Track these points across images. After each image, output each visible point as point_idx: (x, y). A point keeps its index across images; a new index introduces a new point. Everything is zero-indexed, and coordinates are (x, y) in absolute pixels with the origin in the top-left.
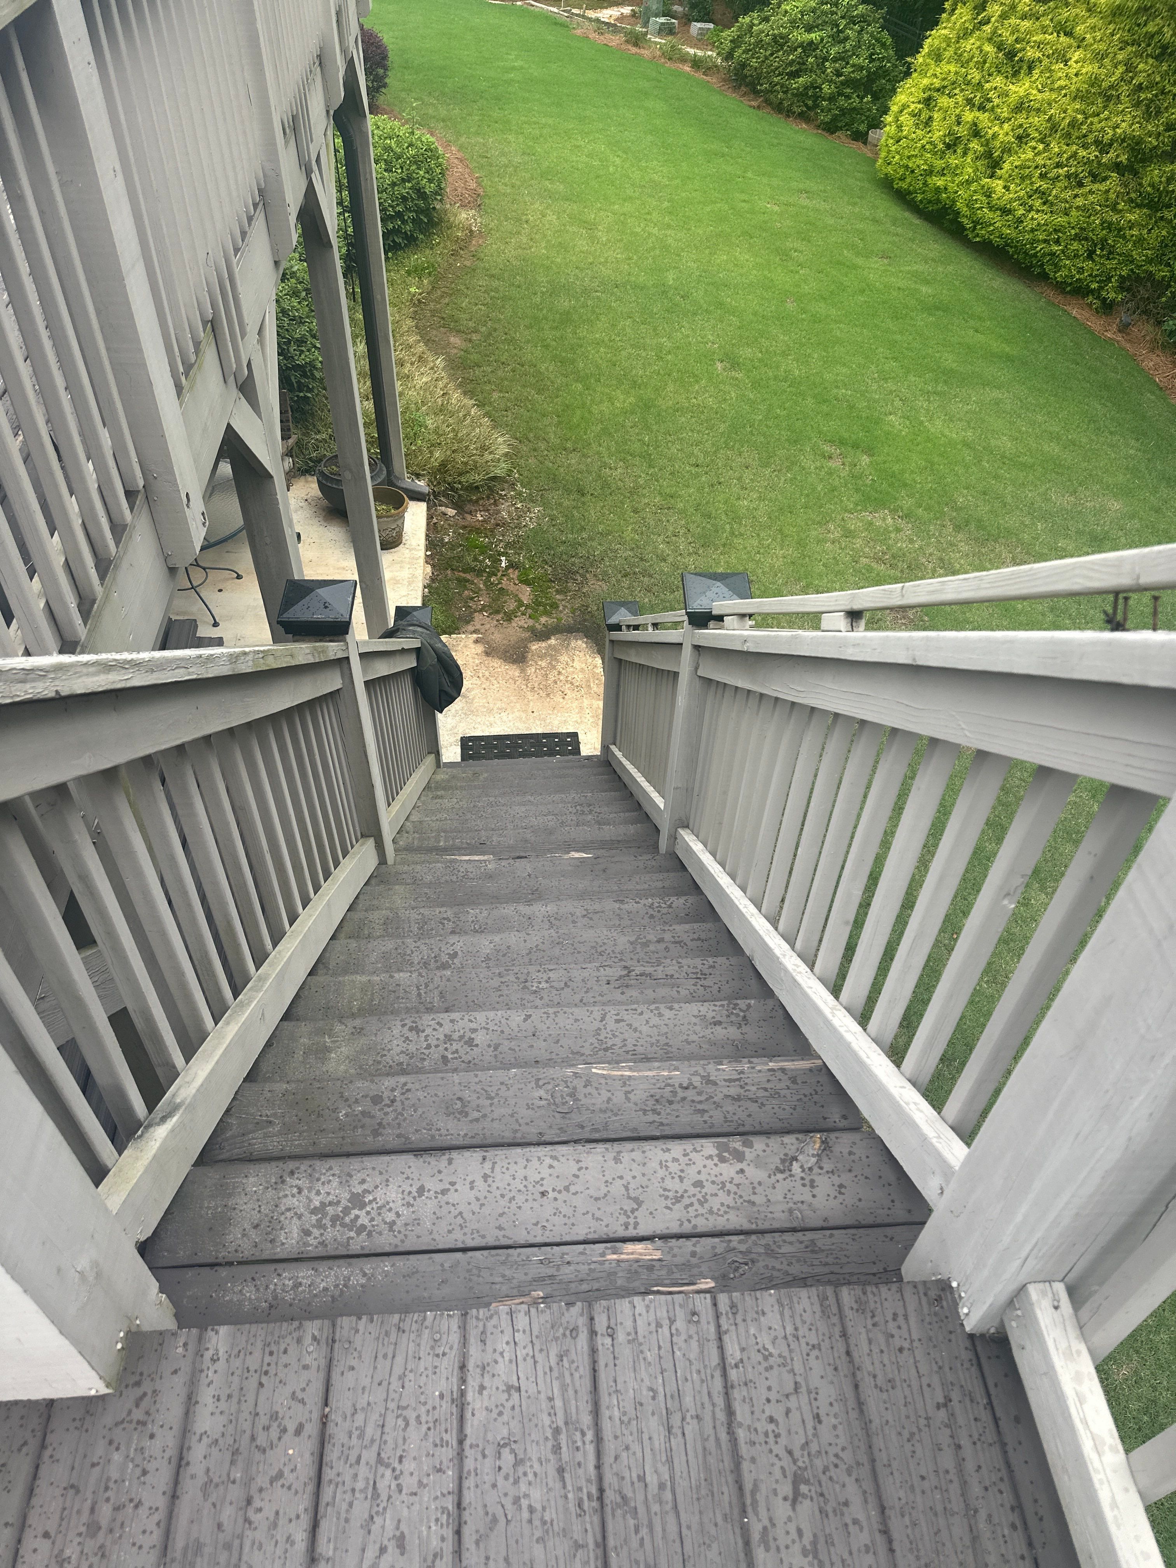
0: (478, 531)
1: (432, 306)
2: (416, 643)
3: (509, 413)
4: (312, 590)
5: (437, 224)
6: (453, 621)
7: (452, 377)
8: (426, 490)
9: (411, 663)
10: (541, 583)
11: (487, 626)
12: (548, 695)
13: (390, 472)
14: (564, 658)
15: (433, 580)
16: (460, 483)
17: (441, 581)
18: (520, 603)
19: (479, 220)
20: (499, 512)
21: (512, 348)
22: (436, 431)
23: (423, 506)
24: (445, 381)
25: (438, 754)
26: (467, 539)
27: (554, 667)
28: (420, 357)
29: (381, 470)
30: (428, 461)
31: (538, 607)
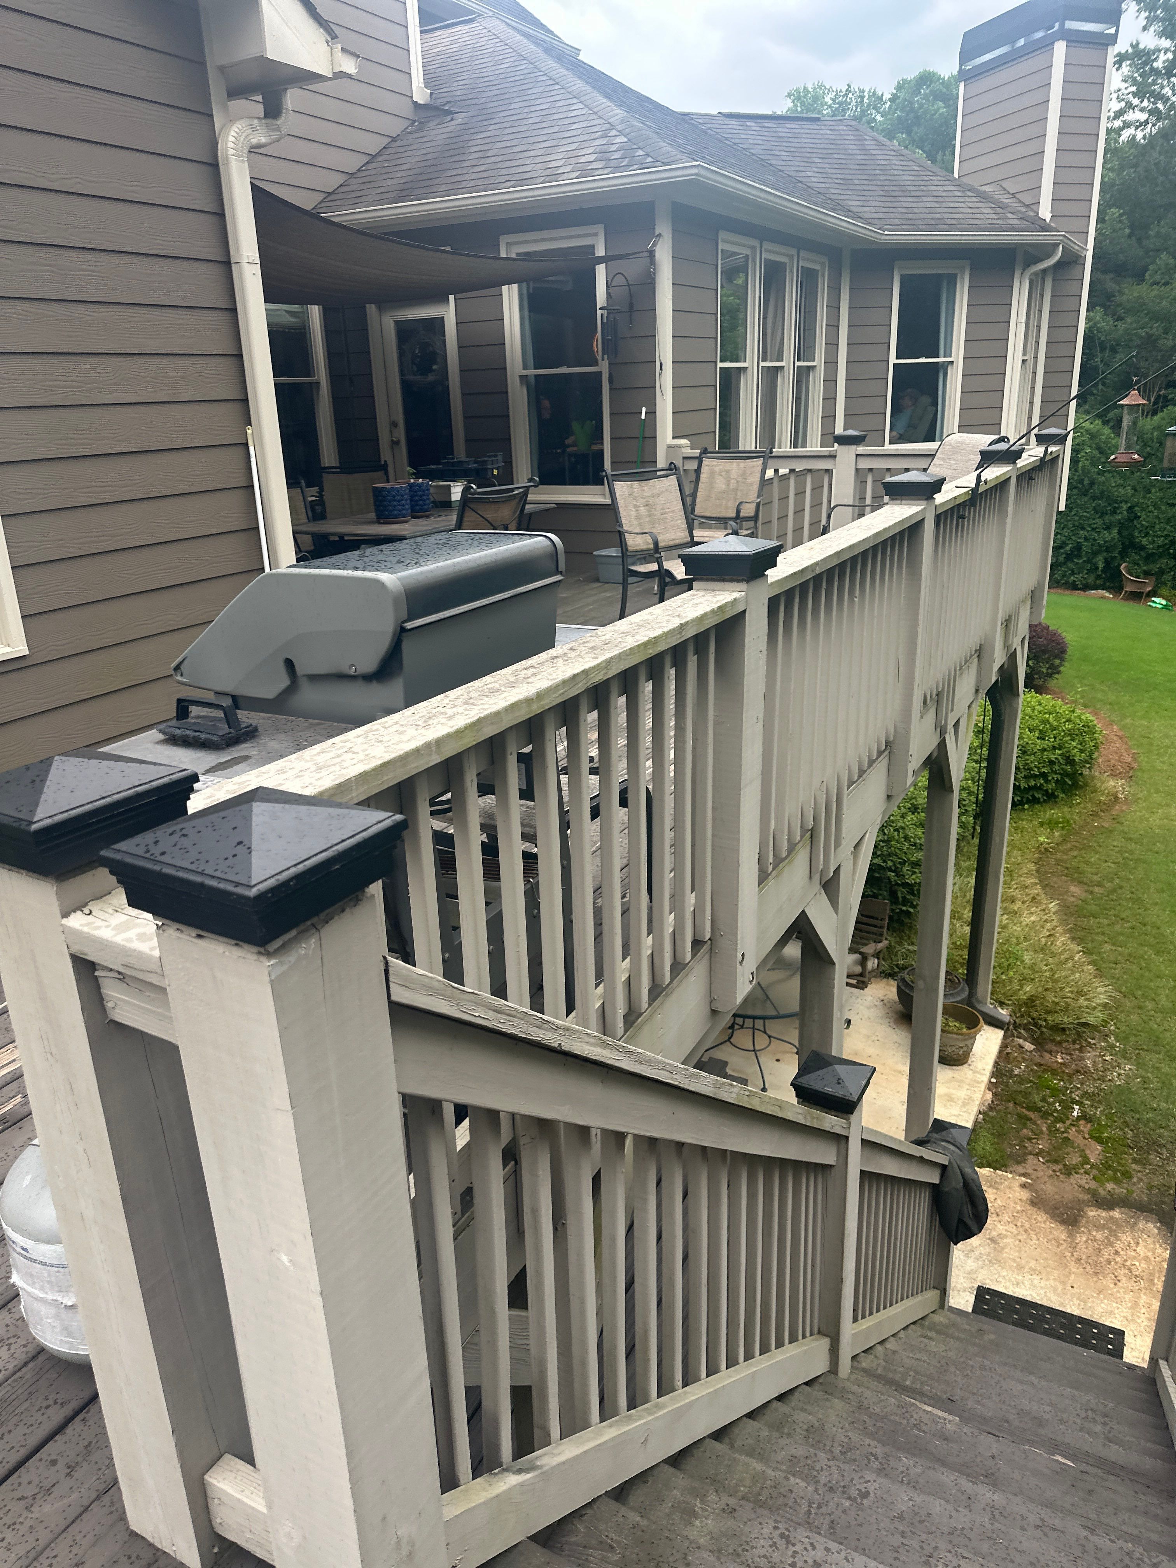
0: (1054, 1072)
1: (1059, 856)
2: (943, 1160)
3: (1118, 966)
4: (831, 1065)
5: (1081, 787)
6: (1002, 1157)
7: (1063, 922)
8: (1007, 1019)
9: (934, 1178)
10: (1116, 1145)
11: (1040, 1174)
12: (1096, 1274)
13: (972, 994)
14: (1126, 1237)
15: (991, 1108)
16: (1045, 1020)
17: (1000, 1111)
18: (1086, 1161)
19: (1127, 789)
20: (1083, 1059)
21: (1136, 907)
22: (1031, 968)
23: (1000, 1034)
24: (1054, 923)
25: (944, 1293)
26: (1040, 1077)
27: (1111, 1245)
28: (1034, 898)
29: (963, 990)
30: (1016, 992)
31: (1104, 1170)
